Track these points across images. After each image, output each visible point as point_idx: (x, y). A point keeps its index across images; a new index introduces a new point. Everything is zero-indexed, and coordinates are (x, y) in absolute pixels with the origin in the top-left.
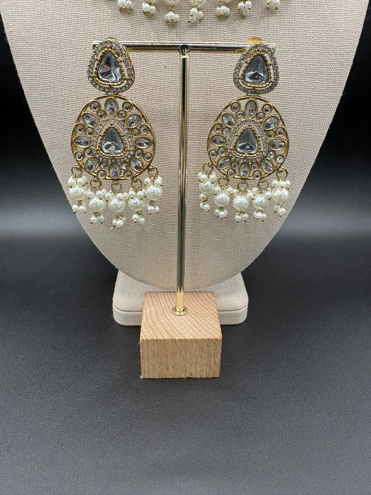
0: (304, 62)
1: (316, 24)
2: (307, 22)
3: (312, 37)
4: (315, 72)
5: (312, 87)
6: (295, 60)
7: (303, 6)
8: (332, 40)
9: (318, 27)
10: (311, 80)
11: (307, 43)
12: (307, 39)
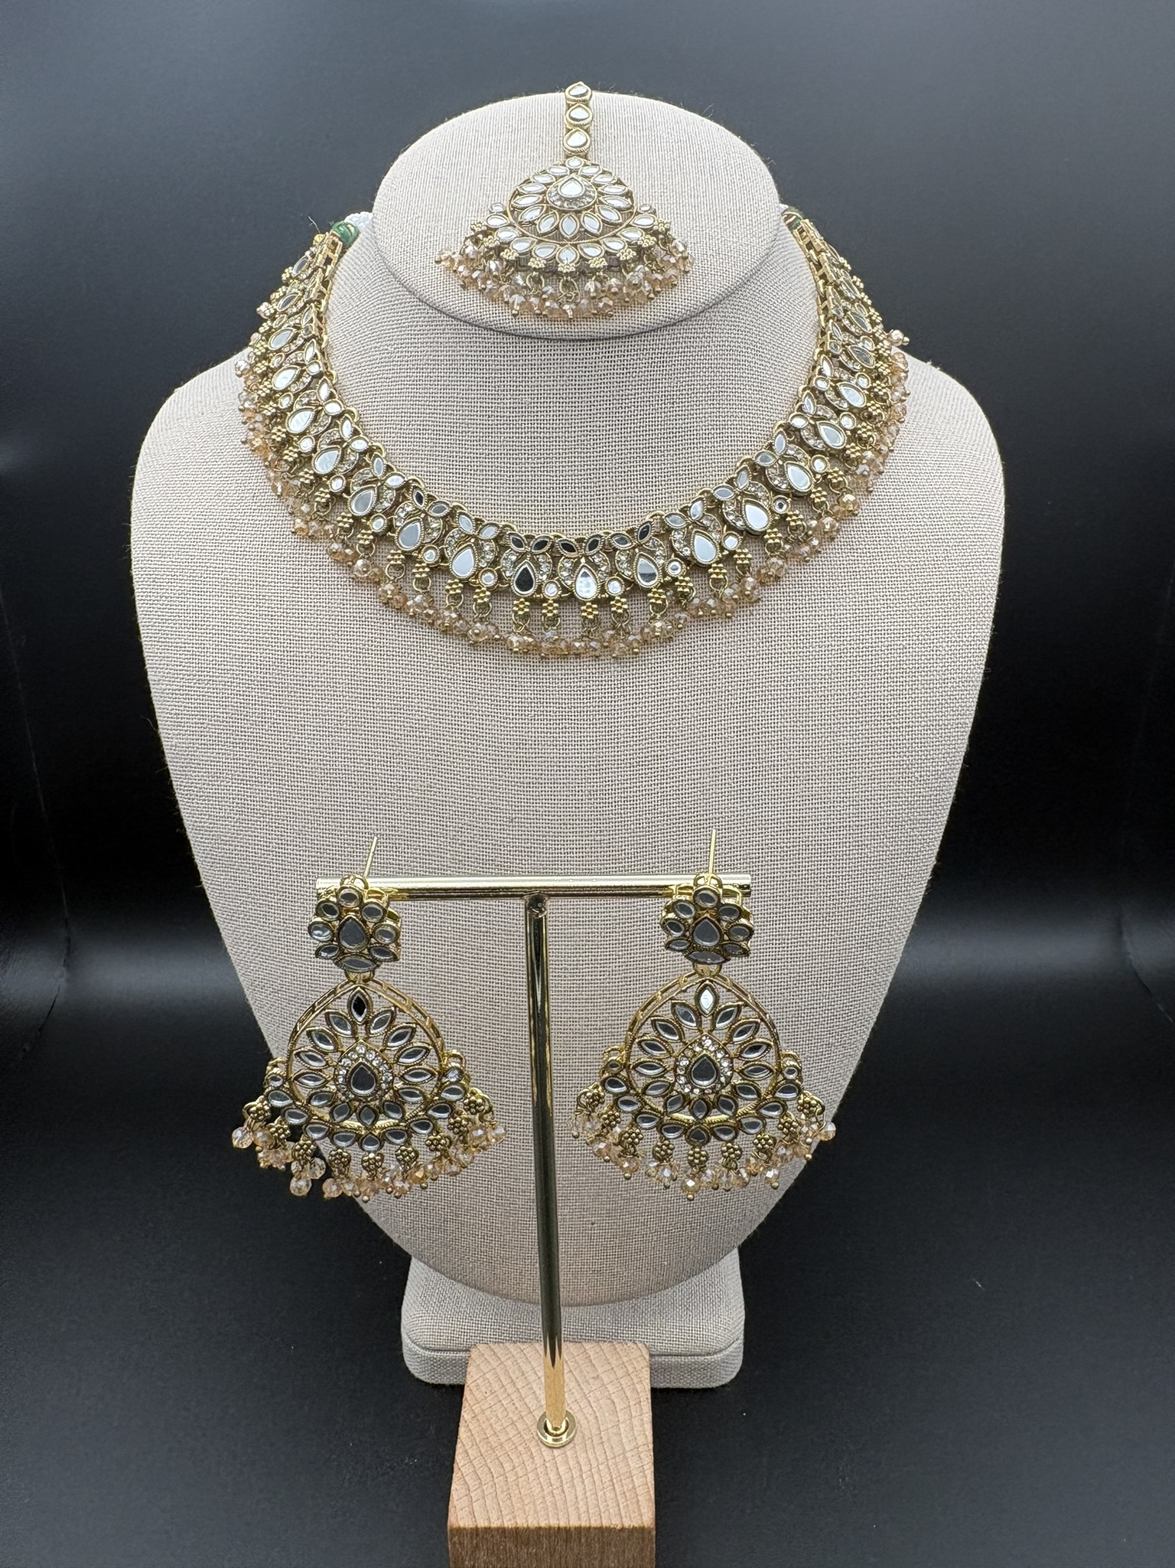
0: (832, 800)
1: (858, 716)
2: (836, 713)
3: (849, 746)
4: (860, 823)
5: (856, 856)
6: (810, 798)
7: (827, 677)
8: (899, 750)
9: (864, 723)
10: (851, 840)
11: (839, 759)
12: (839, 751)
